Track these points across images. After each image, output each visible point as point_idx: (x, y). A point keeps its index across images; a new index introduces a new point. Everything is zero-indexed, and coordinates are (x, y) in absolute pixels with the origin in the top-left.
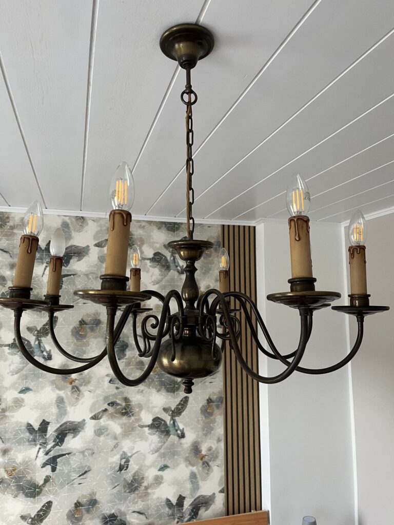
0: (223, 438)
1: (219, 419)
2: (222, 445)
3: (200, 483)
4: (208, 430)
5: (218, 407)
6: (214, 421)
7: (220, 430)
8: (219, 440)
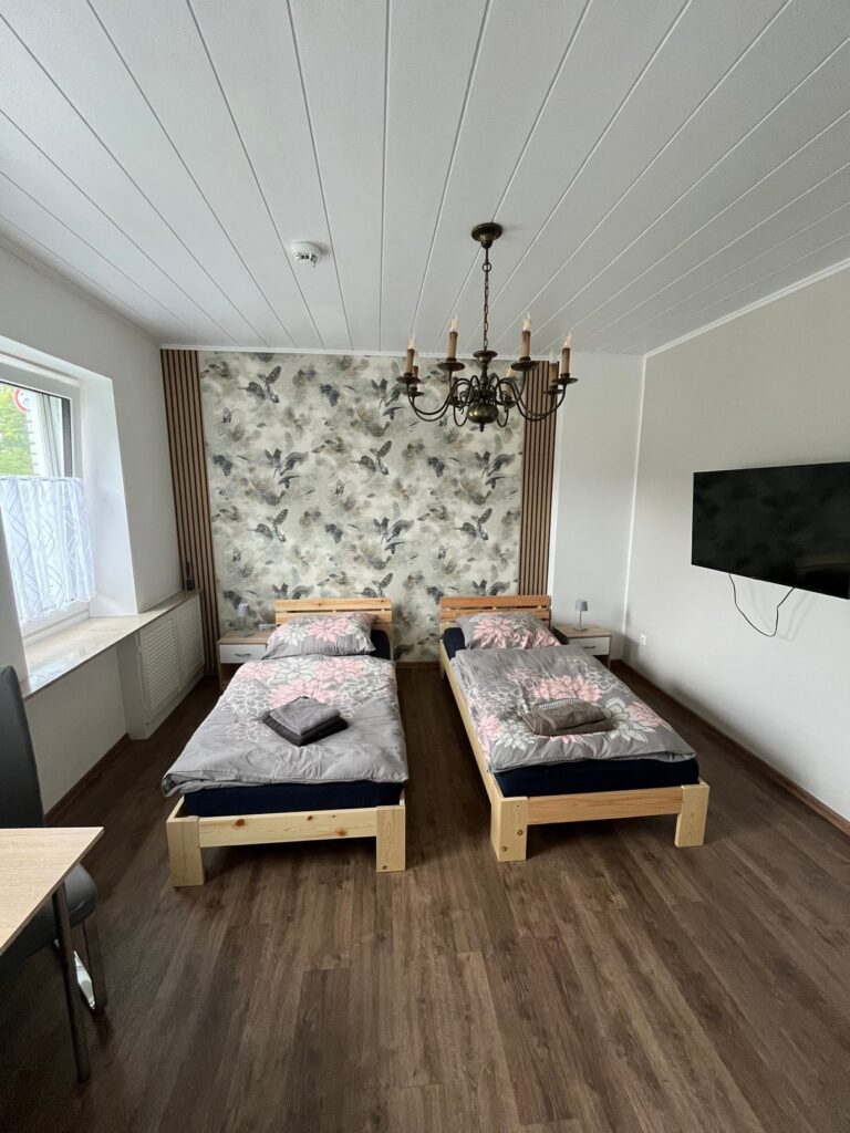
0: (519, 542)
1: (516, 528)
2: (518, 548)
3: (499, 573)
4: (507, 535)
5: (516, 519)
6: (511, 530)
7: (516, 536)
8: (515, 544)
